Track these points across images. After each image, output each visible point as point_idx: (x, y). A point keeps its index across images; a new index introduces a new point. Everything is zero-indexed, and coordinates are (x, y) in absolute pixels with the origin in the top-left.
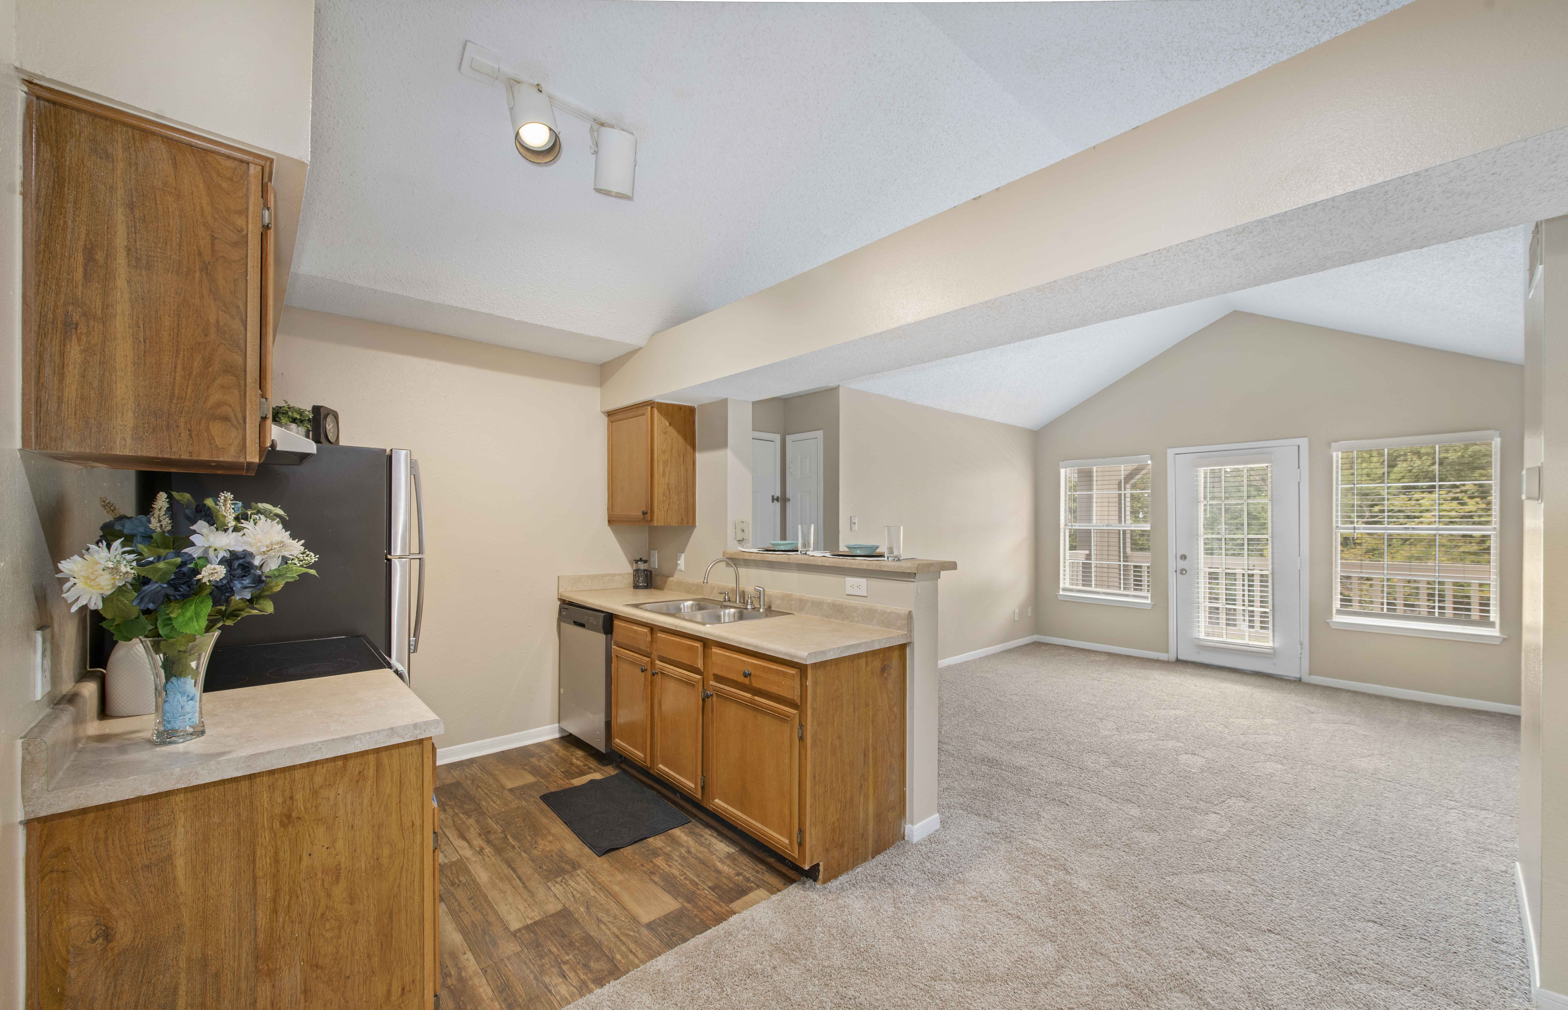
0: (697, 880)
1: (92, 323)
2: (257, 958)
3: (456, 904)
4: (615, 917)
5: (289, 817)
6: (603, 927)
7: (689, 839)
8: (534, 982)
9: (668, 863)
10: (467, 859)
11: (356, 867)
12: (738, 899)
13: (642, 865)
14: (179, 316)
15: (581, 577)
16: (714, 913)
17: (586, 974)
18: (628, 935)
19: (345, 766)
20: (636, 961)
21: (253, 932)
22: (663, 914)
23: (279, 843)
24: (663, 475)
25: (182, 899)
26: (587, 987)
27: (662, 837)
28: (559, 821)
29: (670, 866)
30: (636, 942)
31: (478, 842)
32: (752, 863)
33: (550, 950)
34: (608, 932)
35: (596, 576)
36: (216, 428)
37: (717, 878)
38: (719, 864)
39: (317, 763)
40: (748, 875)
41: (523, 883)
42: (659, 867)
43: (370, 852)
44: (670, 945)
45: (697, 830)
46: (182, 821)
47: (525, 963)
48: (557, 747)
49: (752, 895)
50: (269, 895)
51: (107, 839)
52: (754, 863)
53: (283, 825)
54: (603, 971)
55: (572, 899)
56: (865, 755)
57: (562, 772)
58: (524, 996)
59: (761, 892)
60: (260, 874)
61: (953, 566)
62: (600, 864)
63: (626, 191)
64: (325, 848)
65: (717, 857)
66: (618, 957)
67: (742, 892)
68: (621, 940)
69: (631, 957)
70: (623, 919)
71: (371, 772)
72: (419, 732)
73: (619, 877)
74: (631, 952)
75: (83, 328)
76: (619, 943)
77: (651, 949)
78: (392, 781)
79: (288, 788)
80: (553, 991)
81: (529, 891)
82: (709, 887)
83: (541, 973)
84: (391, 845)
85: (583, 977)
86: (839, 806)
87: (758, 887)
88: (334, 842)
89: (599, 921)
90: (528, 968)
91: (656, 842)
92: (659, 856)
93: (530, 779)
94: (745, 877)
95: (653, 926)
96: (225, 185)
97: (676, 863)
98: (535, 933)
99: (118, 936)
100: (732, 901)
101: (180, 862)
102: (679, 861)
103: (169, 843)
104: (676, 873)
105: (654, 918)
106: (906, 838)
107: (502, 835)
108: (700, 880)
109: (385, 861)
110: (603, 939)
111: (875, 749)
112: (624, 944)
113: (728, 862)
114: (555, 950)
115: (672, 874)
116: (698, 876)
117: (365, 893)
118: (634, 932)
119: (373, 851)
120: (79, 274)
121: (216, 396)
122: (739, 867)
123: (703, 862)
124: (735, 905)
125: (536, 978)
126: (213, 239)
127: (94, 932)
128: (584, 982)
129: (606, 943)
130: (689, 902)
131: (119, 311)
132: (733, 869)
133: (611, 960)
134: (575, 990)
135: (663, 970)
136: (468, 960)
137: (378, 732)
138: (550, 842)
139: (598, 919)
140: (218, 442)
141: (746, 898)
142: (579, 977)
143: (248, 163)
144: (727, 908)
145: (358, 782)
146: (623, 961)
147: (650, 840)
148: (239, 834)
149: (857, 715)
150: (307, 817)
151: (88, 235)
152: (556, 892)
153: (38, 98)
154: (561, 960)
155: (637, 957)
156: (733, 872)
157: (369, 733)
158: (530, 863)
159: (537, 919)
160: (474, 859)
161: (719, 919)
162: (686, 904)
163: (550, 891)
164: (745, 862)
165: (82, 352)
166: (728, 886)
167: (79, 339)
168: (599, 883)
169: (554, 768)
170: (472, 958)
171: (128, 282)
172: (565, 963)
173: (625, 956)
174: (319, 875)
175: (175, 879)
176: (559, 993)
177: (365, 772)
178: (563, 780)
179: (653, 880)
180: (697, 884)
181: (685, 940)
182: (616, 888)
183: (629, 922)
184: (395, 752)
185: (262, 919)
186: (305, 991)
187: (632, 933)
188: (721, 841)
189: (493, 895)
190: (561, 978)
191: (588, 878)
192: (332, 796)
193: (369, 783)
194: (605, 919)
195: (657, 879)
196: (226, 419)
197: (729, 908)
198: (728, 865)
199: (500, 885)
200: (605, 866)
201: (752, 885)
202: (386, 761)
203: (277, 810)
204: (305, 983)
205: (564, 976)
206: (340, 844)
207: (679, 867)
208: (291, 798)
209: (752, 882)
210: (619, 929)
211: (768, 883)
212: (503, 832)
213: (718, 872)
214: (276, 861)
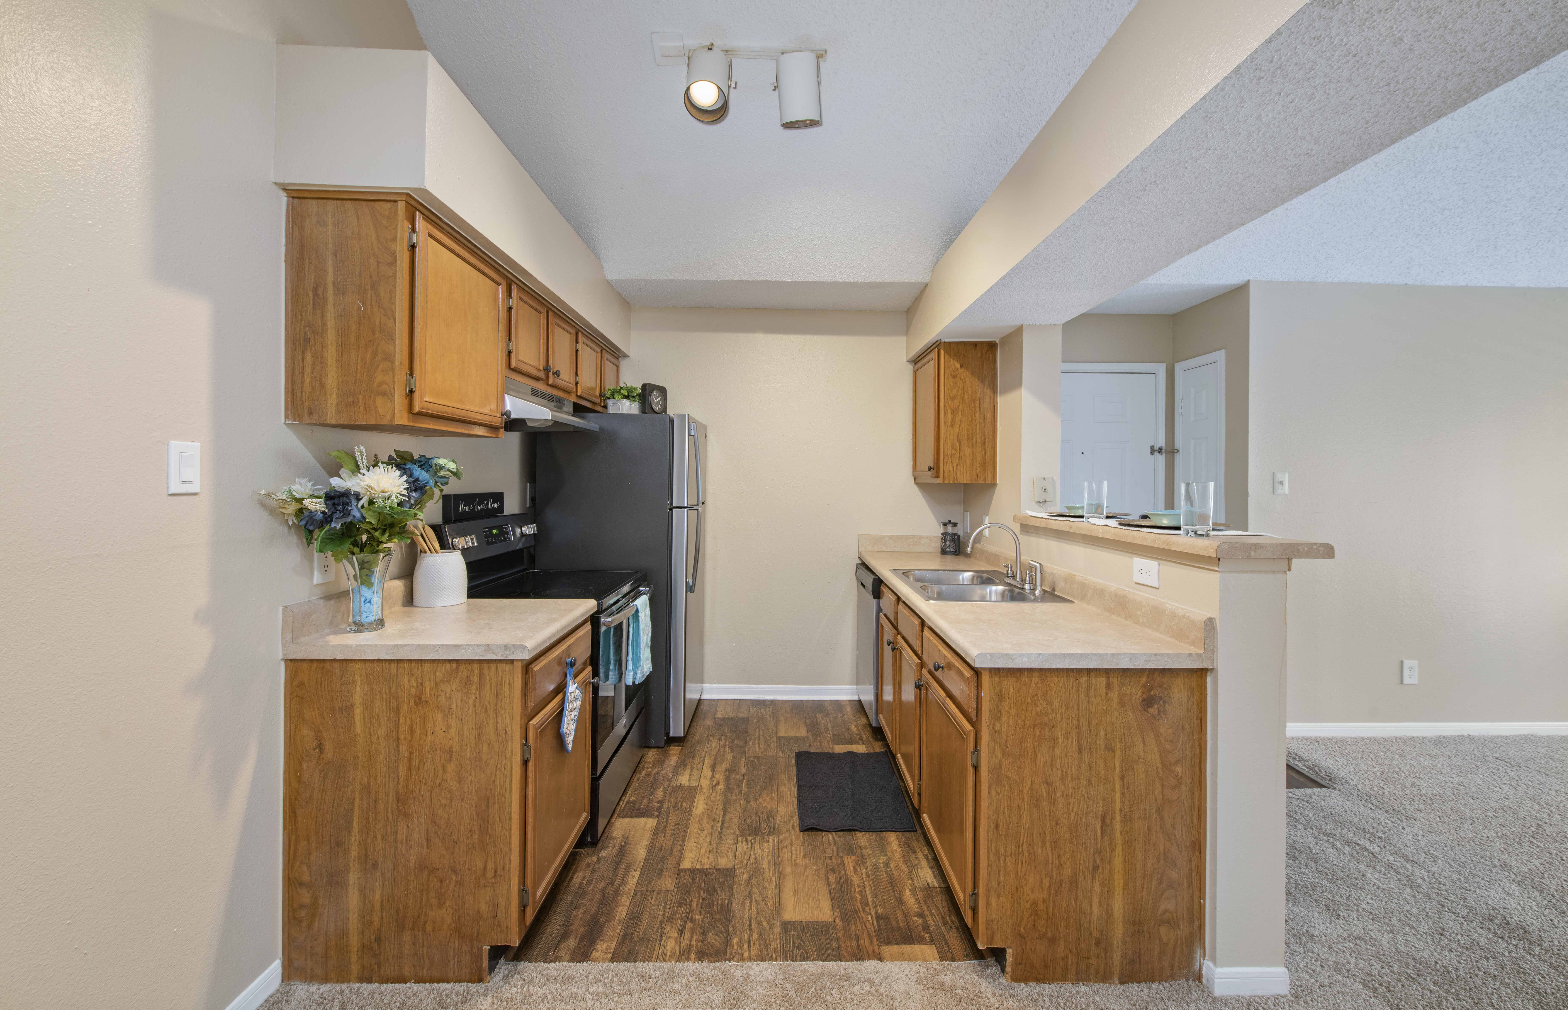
0: (870, 899)
1: (316, 336)
2: (398, 800)
3: (664, 824)
4: (764, 900)
5: (420, 699)
6: (747, 903)
7: (899, 850)
8: (658, 925)
9: (857, 867)
10: (701, 788)
11: (463, 754)
12: (897, 944)
13: (830, 858)
14: (359, 323)
15: (883, 537)
16: (858, 944)
17: (697, 941)
18: (760, 923)
19: (457, 668)
20: (746, 954)
21: (396, 779)
22: (808, 919)
23: (413, 717)
24: (952, 426)
25: (358, 738)
26: (689, 954)
27: (873, 836)
28: (794, 782)
29: (855, 870)
30: (761, 934)
31: (720, 776)
32: (946, 910)
33: (691, 902)
34: (747, 911)
35: (899, 538)
36: (380, 401)
37: (893, 908)
38: (908, 893)
39: (439, 661)
40: (931, 922)
41: (722, 829)
42: (844, 866)
43: (473, 746)
44: (787, 955)
45: (915, 844)
46: (359, 682)
47: (666, 904)
48: (849, 709)
49: (916, 948)
50: (406, 755)
51: (321, 683)
52: (950, 911)
53: (416, 704)
54: (712, 947)
55: (745, 862)
56: (1104, 823)
57: (833, 735)
58: (641, 933)
59: (929, 951)
60: (402, 737)
61: (1328, 551)
62: (795, 838)
63: (812, 116)
64: (442, 731)
65: (913, 883)
66: (735, 941)
67: (908, 937)
68: (750, 925)
69: (745, 947)
70: (769, 904)
71: (475, 679)
72: (508, 653)
73: (800, 860)
74: (749, 942)
75: (312, 342)
76: (746, 928)
77: (767, 951)
78: (491, 690)
79: (420, 676)
80: (663, 942)
81: (720, 838)
82: (877, 914)
83: (668, 919)
84: (489, 745)
85: (694, 943)
86: (1047, 882)
87: (932, 941)
88: (449, 727)
89: (750, 895)
90: (664, 909)
91: (863, 839)
92: (854, 855)
93: (803, 732)
94: (925, 922)
95: (789, 926)
96: (384, 222)
97: (864, 871)
98: (694, 879)
99: (326, 752)
100: (888, 943)
101: (358, 711)
102: (869, 870)
103: (352, 696)
104: (856, 880)
105: (796, 919)
106: (1204, 980)
107: (741, 777)
108: (873, 901)
109: (484, 756)
110: (738, 915)
111: (1127, 819)
112: (750, 930)
113: (920, 895)
114: (695, 904)
115: (851, 880)
116: (875, 895)
117: (469, 778)
118: (768, 923)
119: (475, 745)
120: (311, 306)
121: (379, 378)
122: (928, 906)
123: (892, 883)
124: (887, 950)
125: (661, 923)
126: (378, 263)
127: (315, 743)
128: (690, 948)
129: (737, 921)
130: (842, 920)
131: (329, 326)
132: (920, 907)
133: (727, 940)
134: (678, 952)
135: (752, 978)
136: (633, 877)
137: (478, 646)
138: (771, 799)
139: (750, 892)
140: (381, 411)
141: (906, 948)
142: (691, 941)
143: (396, 201)
144: (876, 948)
145: (466, 684)
146: (735, 947)
147: (859, 834)
148: (390, 702)
149: (1086, 759)
150: (431, 702)
151: (315, 279)
152: (739, 849)
153: (293, 198)
154: (692, 916)
155: (749, 951)
156: (917, 910)
157: (472, 646)
158: (742, 811)
159: (705, 867)
160: (705, 791)
161: (859, 955)
162: (838, 921)
163: (735, 846)
164: (939, 905)
165: (313, 356)
166: (898, 922)
167: (311, 349)
168: (779, 858)
169: (830, 728)
170: (637, 877)
171: (334, 305)
172: (692, 921)
173: (740, 944)
174: (438, 751)
175: (354, 723)
176: (665, 946)
177: (471, 677)
178: (829, 743)
179: (828, 878)
180: (867, 904)
181: (805, 958)
182: (789, 870)
183: (772, 910)
184: (493, 665)
185: (402, 772)
186: (428, 840)
187: (765, 923)
188: (931, 868)
189: (694, 828)
190: (678, 933)
191: (773, 848)
192: (448, 690)
193: (474, 687)
194: (756, 896)
195: (832, 879)
196: (384, 394)
197: (879, 950)
198: (917, 900)
199: (705, 821)
200: (798, 842)
201: (927, 936)
202: (486, 672)
203: (413, 692)
204: (427, 834)
205: (681, 933)
206: (452, 731)
207: (864, 876)
208: (422, 684)
209: (930, 933)
210: (758, 913)
211: (947, 944)
212: (744, 775)
213: (900, 901)
214: (411, 730)
